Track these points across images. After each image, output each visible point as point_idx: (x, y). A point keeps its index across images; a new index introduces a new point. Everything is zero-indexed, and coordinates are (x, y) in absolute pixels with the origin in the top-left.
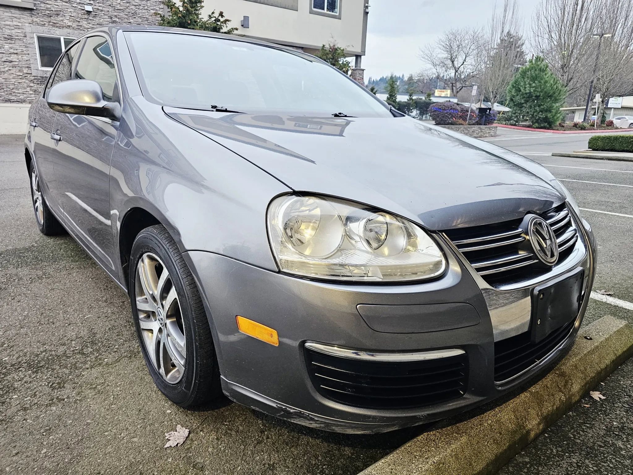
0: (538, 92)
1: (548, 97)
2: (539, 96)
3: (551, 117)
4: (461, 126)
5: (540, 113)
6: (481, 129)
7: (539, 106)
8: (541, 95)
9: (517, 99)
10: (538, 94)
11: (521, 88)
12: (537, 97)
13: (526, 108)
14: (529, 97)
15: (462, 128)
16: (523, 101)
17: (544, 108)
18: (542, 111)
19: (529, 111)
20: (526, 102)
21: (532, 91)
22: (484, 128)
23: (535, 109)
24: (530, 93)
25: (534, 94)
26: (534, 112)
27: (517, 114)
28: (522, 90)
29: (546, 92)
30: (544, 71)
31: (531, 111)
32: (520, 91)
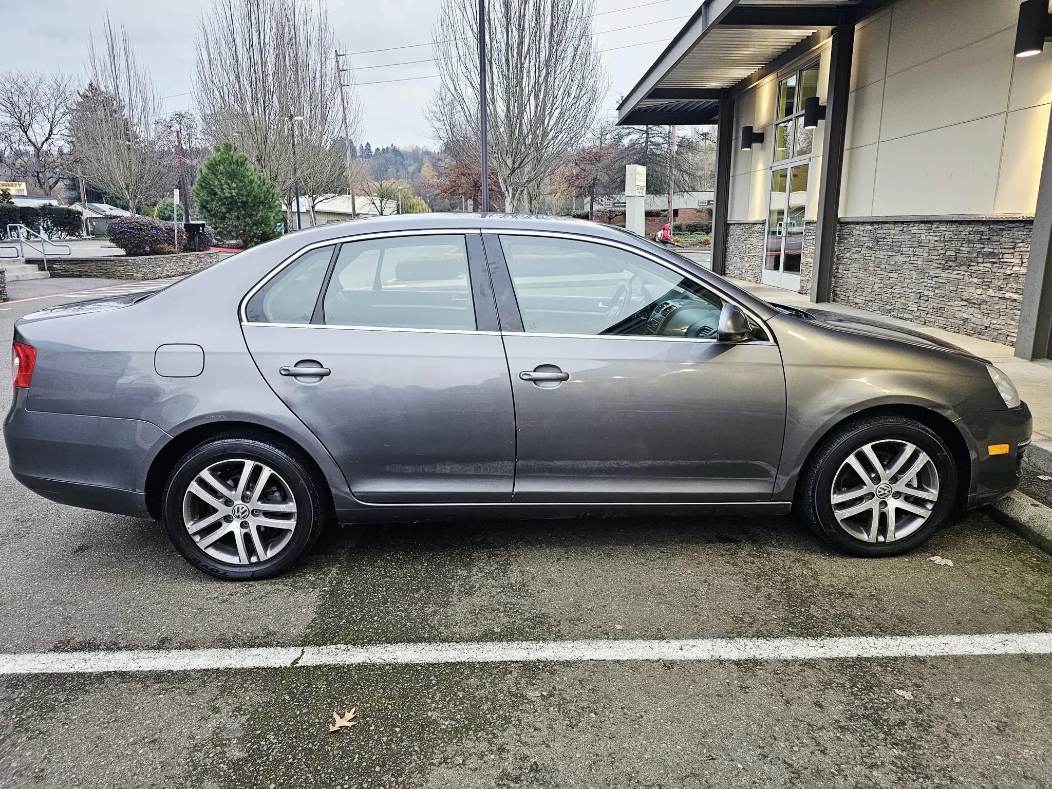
0: (243, 195)
1: (260, 203)
2: (247, 202)
3: (270, 232)
4: (172, 255)
5: (254, 227)
6: (199, 258)
7: (250, 216)
8: (250, 200)
9: (214, 206)
10: (245, 199)
11: (216, 190)
12: (245, 204)
13: (230, 219)
14: (232, 204)
15: (175, 258)
16: (224, 210)
17: (258, 220)
18: (255, 224)
19: (237, 223)
20: (229, 210)
21: (234, 194)
22: (203, 256)
23: (245, 222)
24: (232, 197)
25: (239, 198)
26: (245, 226)
27: (219, 229)
28: (219, 193)
29: (255, 197)
30: (242, 164)
31: (240, 225)
32: (215, 194)
